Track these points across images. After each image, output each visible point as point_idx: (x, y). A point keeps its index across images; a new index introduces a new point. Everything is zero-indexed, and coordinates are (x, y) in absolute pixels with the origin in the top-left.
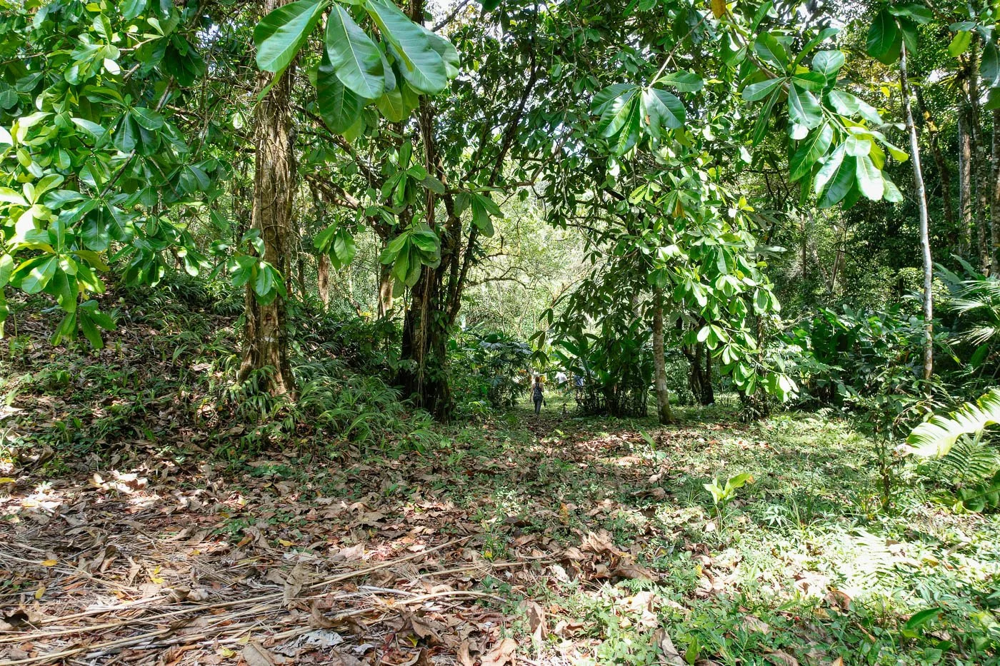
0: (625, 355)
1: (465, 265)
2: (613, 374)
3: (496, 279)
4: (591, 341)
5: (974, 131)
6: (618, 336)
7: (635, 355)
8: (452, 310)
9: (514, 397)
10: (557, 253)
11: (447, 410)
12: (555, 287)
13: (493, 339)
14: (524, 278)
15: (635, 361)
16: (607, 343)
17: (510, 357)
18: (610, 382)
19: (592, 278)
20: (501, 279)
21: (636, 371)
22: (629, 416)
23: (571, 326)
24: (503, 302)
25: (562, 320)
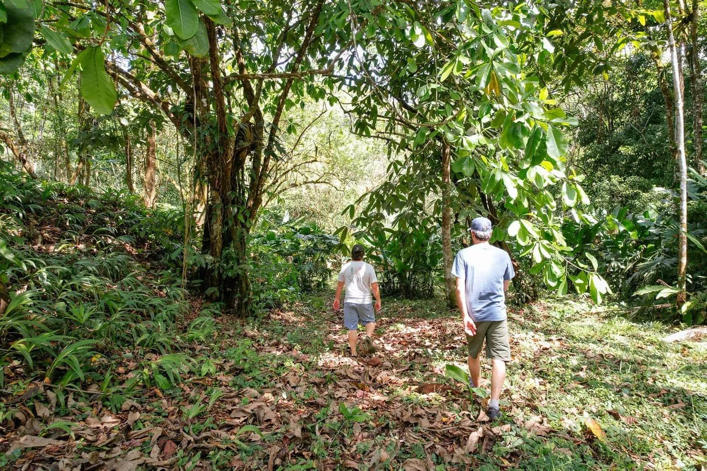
0: (416, 246)
1: (266, 160)
2: (405, 262)
3: (312, 182)
4: (387, 234)
5: (694, 66)
6: (411, 230)
7: (424, 246)
8: (253, 205)
9: (324, 280)
10: (362, 162)
11: (246, 304)
12: (361, 190)
13: (306, 232)
14: (336, 183)
15: (424, 251)
16: (402, 236)
17: (322, 247)
18: (404, 269)
19: (390, 179)
20: (317, 182)
21: (425, 258)
22: (420, 298)
23: (371, 221)
24: (319, 202)
25: (363, 216)
